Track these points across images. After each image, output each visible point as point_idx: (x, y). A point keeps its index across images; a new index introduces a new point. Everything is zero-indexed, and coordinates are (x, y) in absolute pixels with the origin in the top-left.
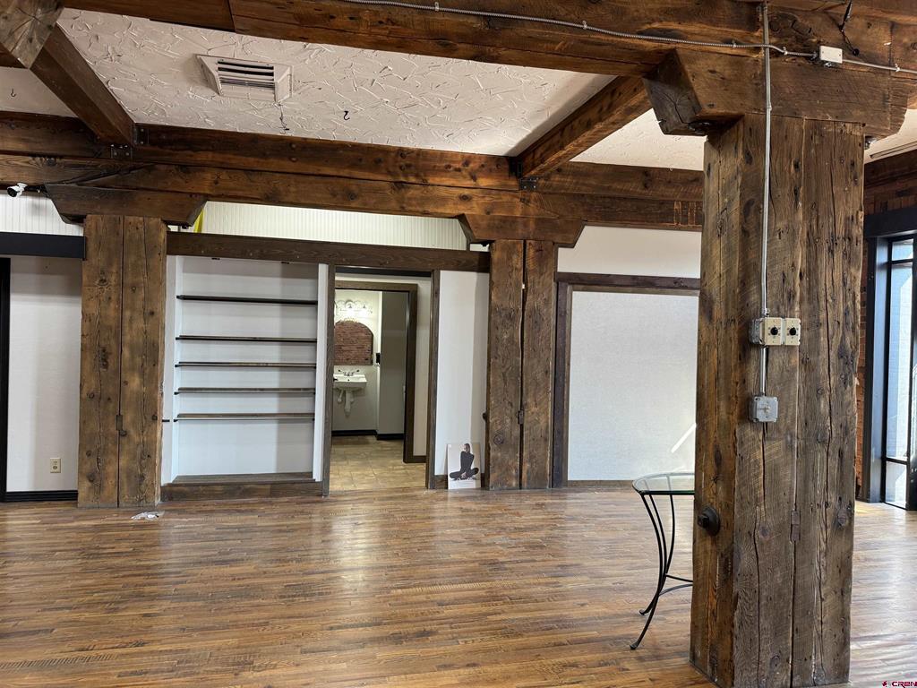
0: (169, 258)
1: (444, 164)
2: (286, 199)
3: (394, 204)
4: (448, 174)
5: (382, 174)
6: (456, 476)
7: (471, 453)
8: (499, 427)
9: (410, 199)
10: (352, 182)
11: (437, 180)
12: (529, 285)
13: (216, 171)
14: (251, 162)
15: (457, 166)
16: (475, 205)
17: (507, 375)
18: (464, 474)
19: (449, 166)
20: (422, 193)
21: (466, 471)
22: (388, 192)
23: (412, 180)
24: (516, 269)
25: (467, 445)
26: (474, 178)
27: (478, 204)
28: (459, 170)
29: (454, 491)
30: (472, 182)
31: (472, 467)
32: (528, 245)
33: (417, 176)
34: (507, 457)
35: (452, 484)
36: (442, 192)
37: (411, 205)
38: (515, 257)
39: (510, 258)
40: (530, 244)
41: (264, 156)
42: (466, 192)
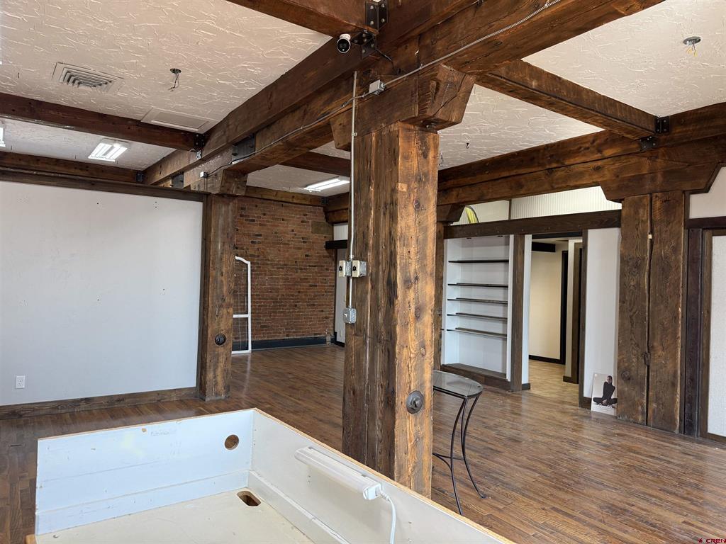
0: (445, 240)
1: (576, 148)
2: (488, 197)
3: (547, 186)
4: (580, 154)
5: (535, 167)
6: (598, 401)
7: (613, 384)
8: (626, 364)
9: (557, 179)
10: (521, 177)
11: (572, 161)
12: (656, 234)
13: (457, 189)
14: (468, 180)
15: (587, 145)
16: (606, 172)
17: (634, 318)
18: (604, 401)
19: (580, 148)
20: (566, 172)
21: (606, 399)
22: (543, 178)
23: (554, 165)
24: (642, 221)
25: (610, 377)
26: (600, 151)
27: (609, 171)
28: (588, 148)
29: (596, 413)
30: (599, 155)
31: (613, 397)
32: (654, 198)
33: (558, 162)
34: (634, 393)
35: (595, 407)
36: (581, 168)
37: (558, 183)
38: (641, 211)
39: (637, 212)
40: (656, 196)
41: (474, 175)
42: (599, 163)
